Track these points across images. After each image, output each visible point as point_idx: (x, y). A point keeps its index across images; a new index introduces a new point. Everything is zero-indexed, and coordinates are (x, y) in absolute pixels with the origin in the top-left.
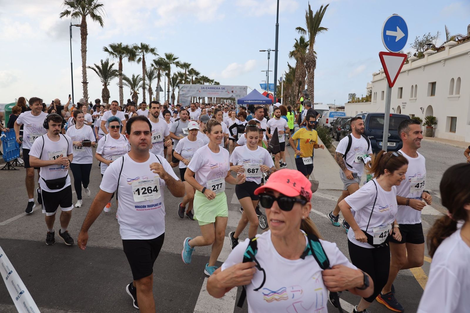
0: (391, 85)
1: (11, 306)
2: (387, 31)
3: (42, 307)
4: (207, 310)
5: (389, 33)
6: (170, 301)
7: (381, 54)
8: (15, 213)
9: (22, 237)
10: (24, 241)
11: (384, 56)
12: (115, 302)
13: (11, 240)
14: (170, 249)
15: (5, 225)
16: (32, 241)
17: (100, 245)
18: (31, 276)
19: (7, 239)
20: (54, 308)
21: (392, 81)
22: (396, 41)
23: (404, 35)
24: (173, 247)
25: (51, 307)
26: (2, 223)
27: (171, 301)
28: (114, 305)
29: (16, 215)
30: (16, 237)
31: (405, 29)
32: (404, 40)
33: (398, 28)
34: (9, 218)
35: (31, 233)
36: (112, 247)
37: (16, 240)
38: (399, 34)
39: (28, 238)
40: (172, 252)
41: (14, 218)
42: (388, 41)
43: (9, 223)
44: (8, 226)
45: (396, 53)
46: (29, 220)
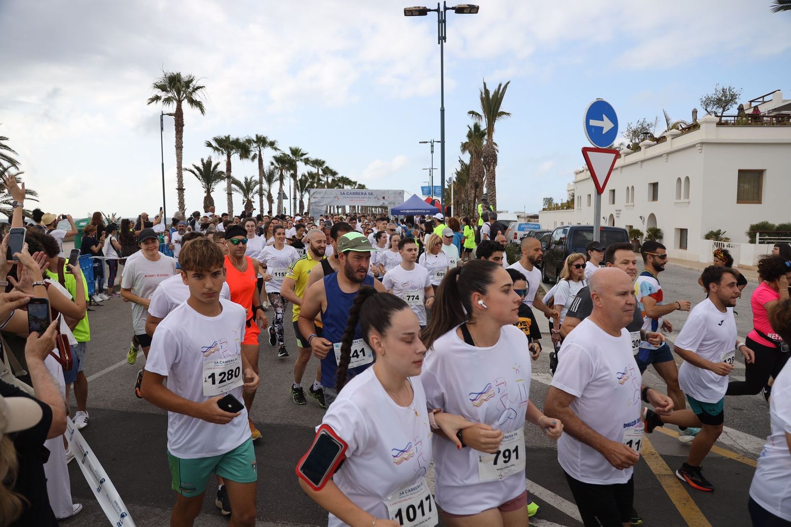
0: (600, 190)
1: (91, 502)
2: (590, 120)
5: (593, 123)
7: (585, 151)
8: (91, 371)
9: (102, 405)
10: (104, 410)
11: (588, 153)
14: (303, 421)
16: (115, 411)
18: (114, 460)
21: (601, 185)
22: (603, 133)
23: (613, 125)
24: (307, 419)
29: (92, 374)
31: (613, 118)
32: (613, 132)
33: (604, 115)
35: (113, 399)
38: (606, 125)
39: (109, 406)
40: (306, 425)
42: (593, 133)
45: (603, 149)
46: (109, 382)
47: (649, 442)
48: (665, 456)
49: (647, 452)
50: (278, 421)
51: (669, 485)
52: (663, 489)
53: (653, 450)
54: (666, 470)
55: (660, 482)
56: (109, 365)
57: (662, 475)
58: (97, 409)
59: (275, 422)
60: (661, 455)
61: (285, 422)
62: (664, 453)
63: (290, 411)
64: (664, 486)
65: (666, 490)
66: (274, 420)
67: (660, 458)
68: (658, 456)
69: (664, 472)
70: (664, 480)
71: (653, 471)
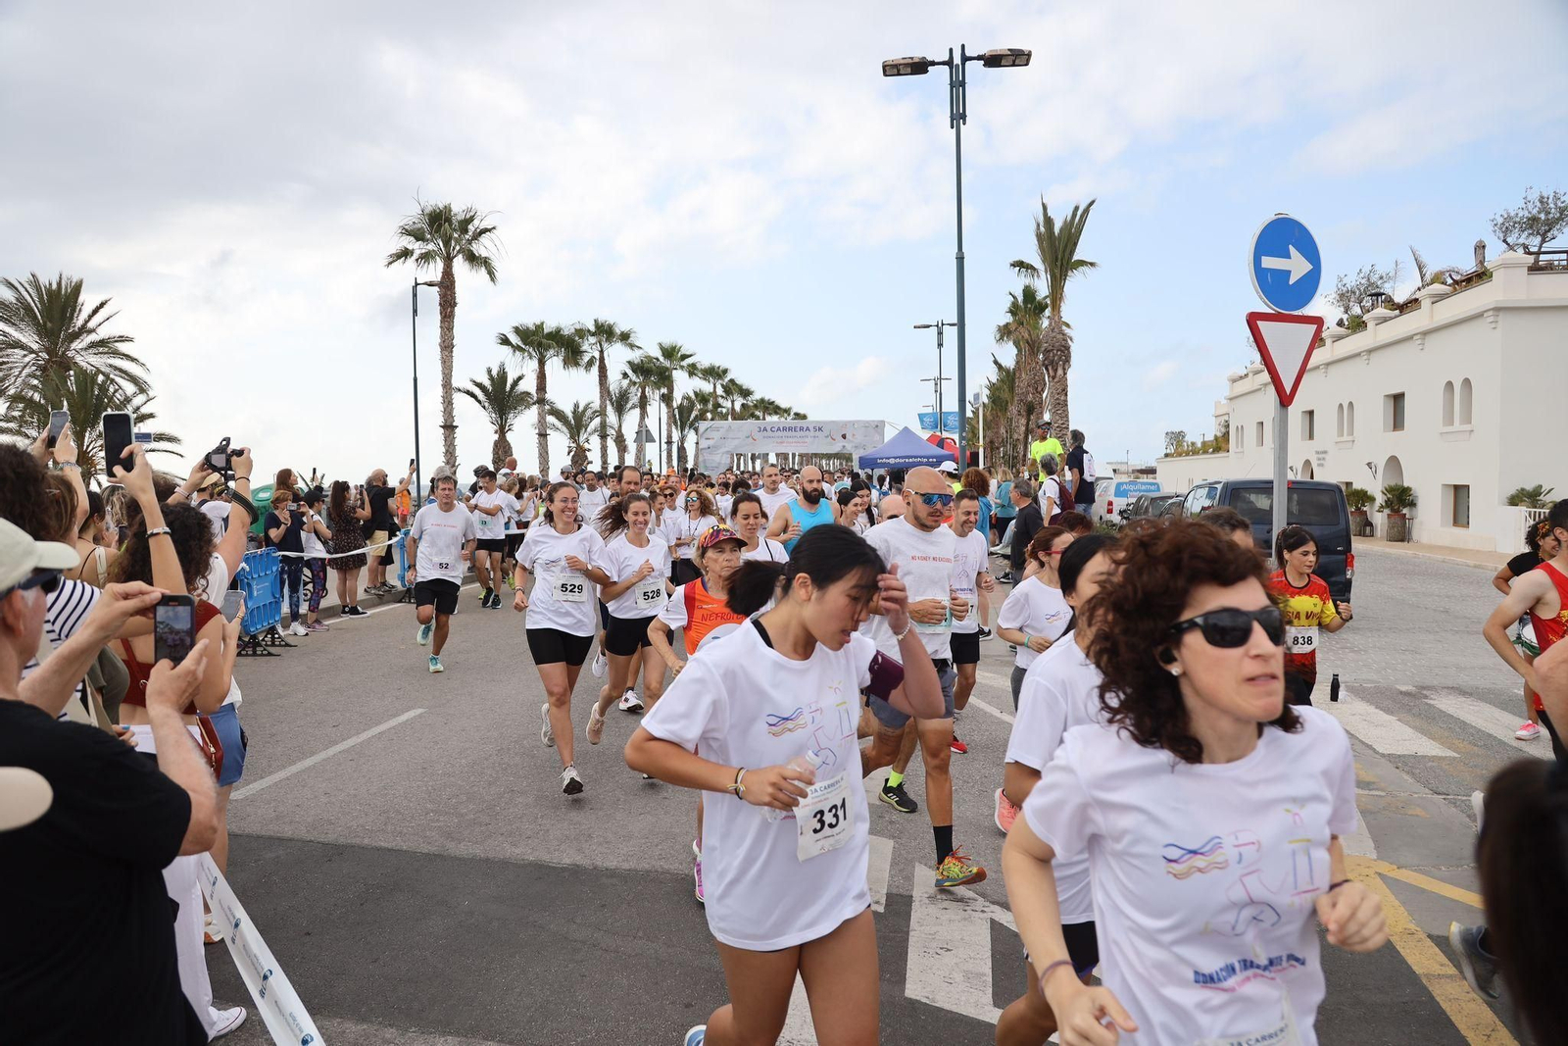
0: (1285, 400)
2: (1263, 258)
3: (341, 1018)
4: (791, 1032)
5: (1269, 263)
6: (686, 1007)
7: (1253, 319)
8: (270, 766)
9: (287, 831)
10: (291, 840)
11: (1260, 323)
12: (533, 1009)
13: (259, 837)
15: (246, 798)
16: (311, 841)
17: (491, 855)
19: (249, 836)
20: (372, 1022)
21: (1288, 388)
22: (1291, 283)
23: (1311, 267)
25: (363, 1019)
26: (239, 792)
27: (688, 1006)
28: (531, 1017)
29: (271, 773)
30: (273, 830)
31: (1310, 251)
32: (1311, 281)
33: (1290, 246)
34: (255, 781)
35: (309, 820)
36: (523, 860)
37: (270, 838)
38: (1296, 265)
39: (303, 833)
41: (265, 780)
42: (1270, 283)
43: (253, 794)
44: (250, 800)
45: (1290, 315)
46: (304, 786)
47: (1402, 908)
48: (1438, 937)
49: (1400, 929)
50: (631, 865)
51: (1451, 997)
52: (1438, 1003)
53: (1412, 927)
54: (1442, 965)
55: (1430, 989)
56: (304, 756)
57: (1434, 976)
58: (279, 839)
59: (626, 866)
60: (1430, 936)
61: (647, 866)
62: (1435, 932)
63: (657, 845)
64: (1438, 999)
65: (1444, 1005)
66: (624, 861)
67: (1429, 942)
68: (1424, 936)
69: (1436, 969)
70: (1437, 986)
71: (1415, 968)
